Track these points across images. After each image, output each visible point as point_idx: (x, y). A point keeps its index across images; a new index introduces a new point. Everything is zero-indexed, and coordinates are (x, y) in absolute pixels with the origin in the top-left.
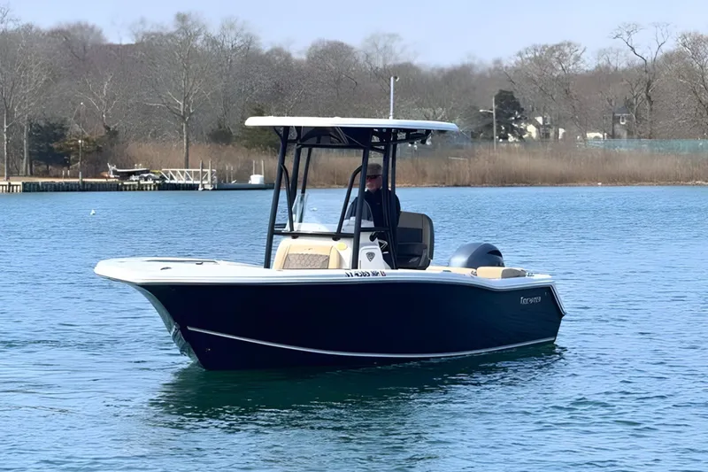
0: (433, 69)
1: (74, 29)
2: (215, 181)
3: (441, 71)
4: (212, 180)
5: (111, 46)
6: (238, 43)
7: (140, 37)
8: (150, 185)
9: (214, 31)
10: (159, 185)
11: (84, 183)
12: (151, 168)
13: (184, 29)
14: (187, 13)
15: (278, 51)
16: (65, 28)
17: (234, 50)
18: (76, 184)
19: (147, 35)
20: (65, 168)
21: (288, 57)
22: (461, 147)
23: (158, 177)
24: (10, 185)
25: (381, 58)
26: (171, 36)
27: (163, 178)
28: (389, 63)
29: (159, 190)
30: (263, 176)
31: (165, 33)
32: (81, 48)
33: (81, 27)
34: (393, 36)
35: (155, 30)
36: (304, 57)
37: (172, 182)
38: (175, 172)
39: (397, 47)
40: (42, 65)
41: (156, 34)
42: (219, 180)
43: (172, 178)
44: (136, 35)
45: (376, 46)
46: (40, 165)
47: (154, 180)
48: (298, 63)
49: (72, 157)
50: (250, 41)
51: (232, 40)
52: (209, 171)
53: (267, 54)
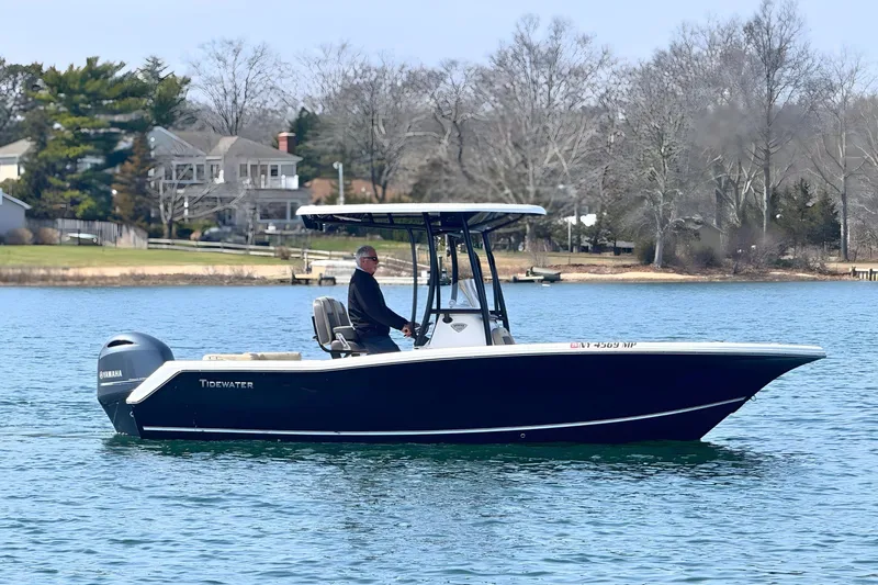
24: (870, 272)
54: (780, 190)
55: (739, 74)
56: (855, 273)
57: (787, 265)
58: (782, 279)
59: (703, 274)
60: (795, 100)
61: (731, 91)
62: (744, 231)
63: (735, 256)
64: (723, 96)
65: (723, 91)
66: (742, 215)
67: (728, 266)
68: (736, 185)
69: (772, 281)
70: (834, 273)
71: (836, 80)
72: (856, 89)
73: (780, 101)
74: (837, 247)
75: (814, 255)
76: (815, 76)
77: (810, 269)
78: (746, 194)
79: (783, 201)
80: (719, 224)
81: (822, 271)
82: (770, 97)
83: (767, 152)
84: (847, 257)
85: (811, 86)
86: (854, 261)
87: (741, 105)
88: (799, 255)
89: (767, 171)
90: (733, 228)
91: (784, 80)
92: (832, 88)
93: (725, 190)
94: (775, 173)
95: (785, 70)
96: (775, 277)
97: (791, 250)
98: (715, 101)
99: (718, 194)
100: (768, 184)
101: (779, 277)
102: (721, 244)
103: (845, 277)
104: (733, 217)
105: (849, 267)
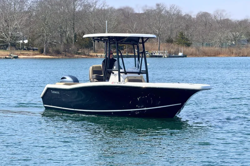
0: (235, 21)
1: (125, 8)
2: (168, 55)
3: (238, 21)
4: (167, 54)
5: (136, 14)
6: (175, 12)
7: (145, 11)
8: (148, 56)
9: (168, 9)
10: (151, 56)
11: (128, 55)
12: (148, 50)
13: (159, 8)
14: (159, 4)
15: (188, 15)
16: (122, 8)
17: (174, 14)
18: (125, 55)
19: (147, 10)
20: (122, 50)
21: (190, 17)
22: (244, 45)
23: (150, 53)
24: (101, 56)
25: (219, 17)
26: (155, 10)
27: (152, 54)
28: (222, 19)
29: (151, 57)
30: (182, 53)
31: (153, 10)
32: (127, 14)
33: (127, 8)
34: (223, 11)
35: (150, 9)
36: (196, 17)
37: (155, 55)
38: (155, 52)
39: (224, 14)
40: (116, 20)
41: (150, 10)
42: (169, 54)
43: (155, 54)
44: (144, 10)
45: (218, 13)
46: (115, 50)
47: (149, 54)
48: (194, 19)
49: (124, 47)
50: (179, 12)
51: (173, 12)
52: (166, 51)
53: (184, 16)
54: (77, 34)
55: (66, 2)
56: (97, 56)
57: (79, 54)
58: (78, 58)
59: (57, 56)
60: (81, 9)
61: (64, 7)
62: (68, 45)
63: (65, 51)
64: (62, 8)
65: (62, 7)
66: (67, 40)
67: (63, 54)
68: (65, 32)
69: (75, 58)
70: (91, 56)
71: (91, 4)
72: (97, 7)
73: (77, 10)
74: (92, 49)
75: (86, 51)
76: (86, 3)
77: (85, 55)
78: (68, 35)
79: (78, 37)
80: (61, 43)
81: (88, 55)
82: (74, 9)
83: (74, 24)
84: (95, 52)
85: (85, 6)
86: (97, 53)
87: (66, 11)
88: (82, 51)
89: (74, 28)
90: (65, 44)
91: (78, 4)
92: (90, 7)
93: (62, 34)
94: (76, 29)
95: (78, 2)
96: (76, 57)
97: (80, 50)
98: (60, 10)
99: (61, 35)
100: (74, 32)
101: (77, 57)
102: (61, 48)
103: (95, 57)
104: (65, 41)
105: (95, 54)
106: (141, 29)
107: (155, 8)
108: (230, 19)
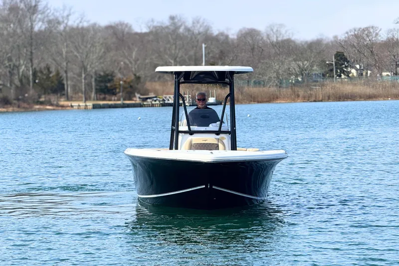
0: (302, 42)
1: (117, 25)
2: (191, 101)
3: (306, 42)
4: (189, 100)
5: (136, 34)
6: (201, 30)
7: (151, 28)
8: (157, 104)
9: (189, 24)
10: (162, 104)
11: (124, 104)
12: (158, 95)
13: (174, 24)
14: (175, 15)
15: (222, 34)
16: (113, 24)
17: (199, 34)
18: (120, 104)
19: (155, 27)
20: (114, 96)
21: (227, 37)
22: (317, 81)
23: (161, 100)
24: (79, 106)
25: (275, 36)
26: (167, 27)
27: (164, 100)
28: (280, 39)
29: (162, 106)
30: (215, 98)
31: (164, 26)
32: (121, 35)
33: (121, 24)
34: (281, 25)
35: (159, 25)
36: (235, 37)
37: (169, 102)
38: (170, 97)
39: (283, 31)
40: (102, 44)
41: (159, 27)
42: (193, 101)
43: (168, 100)
44: (149, 27)
45: (272, 30)
46: (101, 94)
47: (160, 101)
48: (233, 40)
49: (118, 90)
50: (208, 29)
51: (198, 29)
52: (187, 96)
53: (217, 36)
54: (38, 69)
55: (17, 17)
56: (72, 106)
57: (42, 103)
58: (39, 110)
59: (4, 108)
60: (43, 28)
61: (14, 24)
62: (22, 88)
63: (18, 100)
64: (10, 27)
65: (10, 25)
66: (21, 81)
67: (15, 104)
68: (18, 67)
69: (35, 111)
70: (62, 106)
71: (61, 19)
72: (70, 23)
73: (36, 29)
74: (64, 95)
75: (53, 98)
76: (52, 18)
77: (52, 105)
78: (23, 72)
79: (39, 74)
80: (11, 85)
81: (58, 105)
82: (32, 28)
83: (31, 53)
84: (68, 99)
85: (50, 22)
86: (72, 100)
87: (19, 31)
88: (47, 99)
89: (31, 60)
90: (17, 87)
91: (37, 20)
92: (59, 23)
93: (13, 69)
94: (36, 61)
95: (38, 15)
96: (36, 109)
97: (43, 96)
98: (7, 29)
99: (10, 72)
100: (32, 66)
101: (38, 109)
102: (12, 94)
103: (68, 108)
104: (17, 82)
105: (69, 103)
106: (146, 59)
107: (166, 22)
108: (293, 38)
